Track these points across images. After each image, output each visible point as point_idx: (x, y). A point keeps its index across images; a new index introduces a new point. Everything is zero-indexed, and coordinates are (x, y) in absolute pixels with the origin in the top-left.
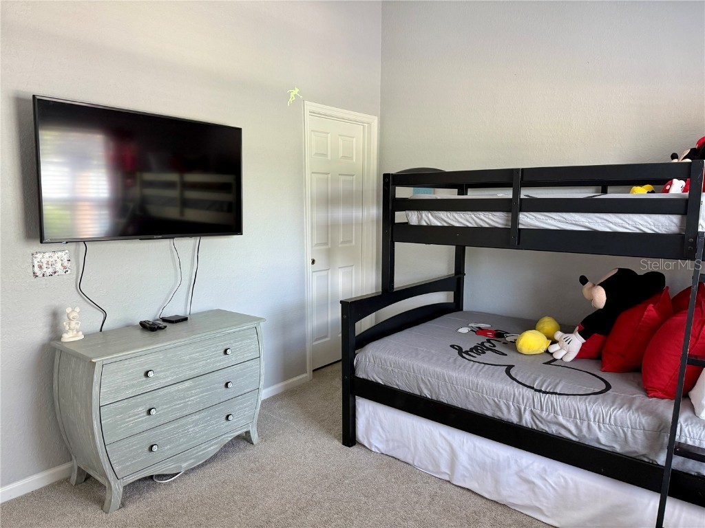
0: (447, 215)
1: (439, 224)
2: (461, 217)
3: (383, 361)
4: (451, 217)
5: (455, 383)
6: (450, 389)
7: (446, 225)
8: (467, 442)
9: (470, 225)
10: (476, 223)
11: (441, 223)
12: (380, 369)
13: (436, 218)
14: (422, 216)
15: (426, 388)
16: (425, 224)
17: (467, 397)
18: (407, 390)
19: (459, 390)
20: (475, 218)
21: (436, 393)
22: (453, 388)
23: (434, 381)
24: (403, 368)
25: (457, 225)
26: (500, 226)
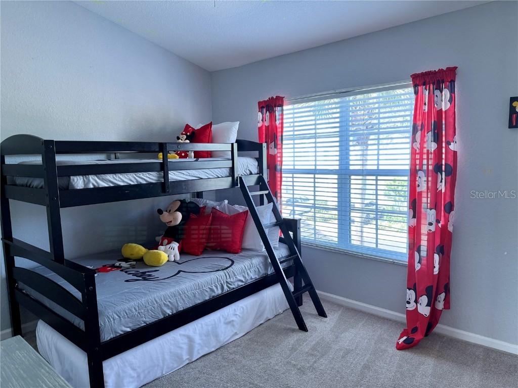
0: (114, 177)
1: (106, 186)
2: (126, 178)
3: (127, 311)
4: (117, 178)
5: (186, 292)
6: (184, 298)
7: (112, 185)
8: (197, 326)
9: (132, 183)
10: (137, 181)
11: (107, 184)
12: (127, 319)
13: (103, 180)
14: (89, 180)
15: (168, 309)
16: (91, 186)
17: (195, 296)
18: (154, 320)
19: (190, 295)
20: (136, 177)
21: (175, 307)
22: (186, 296)
23: (173, 300)
24: (147, 305)
25: (122, 184)
26: (154, 182)
